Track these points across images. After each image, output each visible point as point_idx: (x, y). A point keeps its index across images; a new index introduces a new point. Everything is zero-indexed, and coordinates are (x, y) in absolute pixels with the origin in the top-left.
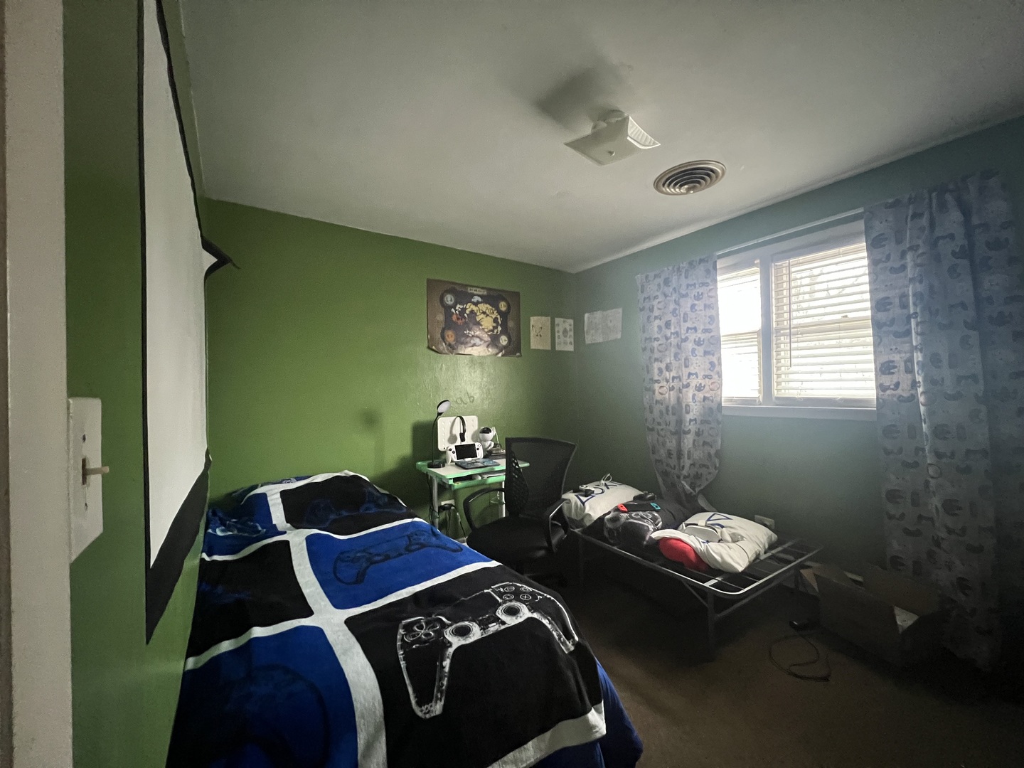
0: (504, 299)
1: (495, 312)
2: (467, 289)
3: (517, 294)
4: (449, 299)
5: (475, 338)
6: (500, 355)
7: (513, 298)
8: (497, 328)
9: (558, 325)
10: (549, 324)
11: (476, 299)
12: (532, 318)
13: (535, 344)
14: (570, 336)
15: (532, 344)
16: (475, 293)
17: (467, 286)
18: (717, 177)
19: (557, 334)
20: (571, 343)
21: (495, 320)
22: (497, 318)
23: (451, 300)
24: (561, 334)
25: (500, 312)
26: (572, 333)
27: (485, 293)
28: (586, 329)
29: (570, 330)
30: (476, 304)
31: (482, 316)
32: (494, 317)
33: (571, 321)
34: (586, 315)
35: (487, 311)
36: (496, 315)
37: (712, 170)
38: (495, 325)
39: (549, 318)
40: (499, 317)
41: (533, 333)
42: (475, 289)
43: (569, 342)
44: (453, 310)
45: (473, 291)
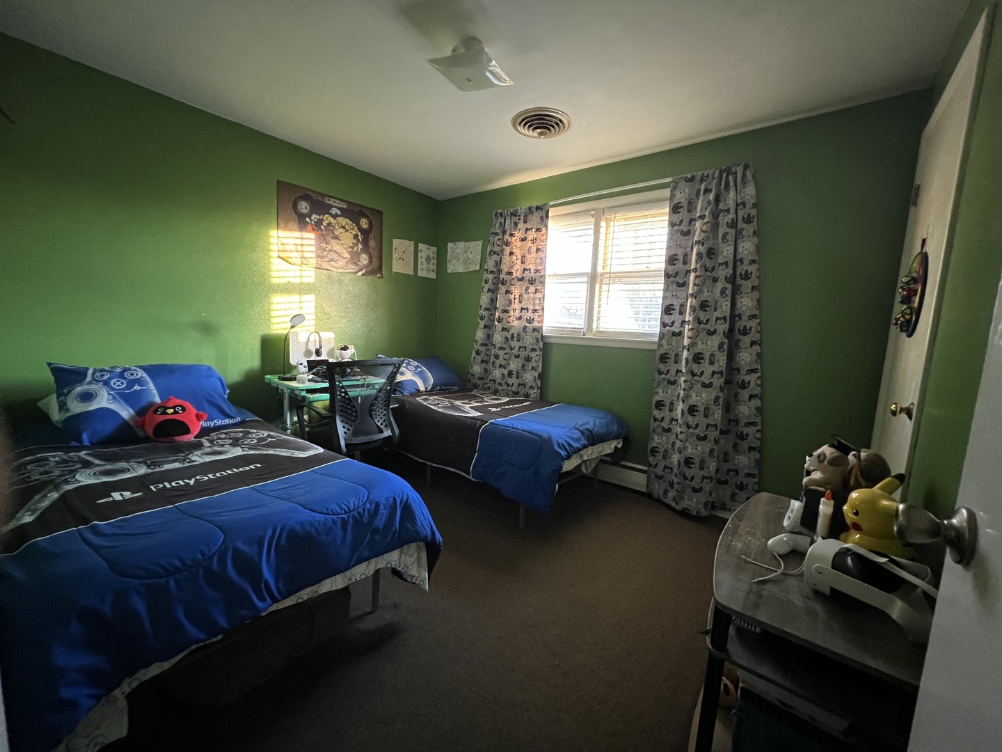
0: (366, 216)
1: (356, 228)
2: (324, 199)
3: (380, 213)
4: (303, 207)
5: (331, 253)
6: (360, 273)
7: (376, 215)
8: (357, 246)
9: (421, 251)
10: (412, 248)
11: (334, 211)
12: (394, 240)
13: (397, 267)
14: (433, 264)
15: (394, 266)
16: (334, 204)
17: (323, 195)
18: (564, 127)
19: (420, 260)
20: (433, 270)
21: (356, 236)
22: (358, 236)
23: (306, 208)
24: (424, 260)
25: (360, 229)
26: (435, 262)
27: (345, 207)
28: (448, 258)
29: (434, 258)
30: (335, 216)
31: (341, 230)
32: (354, 233)
33: (435, 249)
34: (450, 245)
35: (346, 227)
36: (356, 231)
37: (561, 121)
38: (355, 241)
39: (413, 243)
40: (359, 234)
41: (395, 256)
42: (334, 200)
43: (431, 269)
44: (307, 219)
45: (331, 203)
